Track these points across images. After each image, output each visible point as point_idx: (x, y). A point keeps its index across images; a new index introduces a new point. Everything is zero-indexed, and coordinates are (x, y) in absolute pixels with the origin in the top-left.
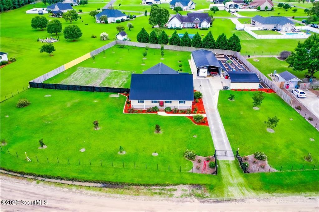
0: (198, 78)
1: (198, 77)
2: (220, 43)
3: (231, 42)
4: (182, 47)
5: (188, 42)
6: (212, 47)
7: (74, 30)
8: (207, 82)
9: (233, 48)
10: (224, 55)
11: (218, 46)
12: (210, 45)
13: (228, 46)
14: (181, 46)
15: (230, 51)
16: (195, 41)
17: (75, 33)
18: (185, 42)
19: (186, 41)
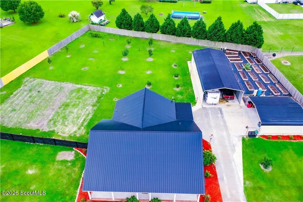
0: (204, 106)
1: (205, 103)
2: (234, 36)
3: (250, 34)
4: (178, 38)
5: (187, 32)
6: (222, 39)
7: (32, 9)
8: (220, 115)
9: (253, 43)
10: (237, 53)
11: (231, 39)
12: (218, 37)
13: (245, 39)
14: (177, 36)
15: (247, 46)
16: (197, 31)
17: (33, 14)
18: (183, 32)
19: (185, 31)
